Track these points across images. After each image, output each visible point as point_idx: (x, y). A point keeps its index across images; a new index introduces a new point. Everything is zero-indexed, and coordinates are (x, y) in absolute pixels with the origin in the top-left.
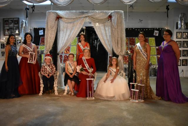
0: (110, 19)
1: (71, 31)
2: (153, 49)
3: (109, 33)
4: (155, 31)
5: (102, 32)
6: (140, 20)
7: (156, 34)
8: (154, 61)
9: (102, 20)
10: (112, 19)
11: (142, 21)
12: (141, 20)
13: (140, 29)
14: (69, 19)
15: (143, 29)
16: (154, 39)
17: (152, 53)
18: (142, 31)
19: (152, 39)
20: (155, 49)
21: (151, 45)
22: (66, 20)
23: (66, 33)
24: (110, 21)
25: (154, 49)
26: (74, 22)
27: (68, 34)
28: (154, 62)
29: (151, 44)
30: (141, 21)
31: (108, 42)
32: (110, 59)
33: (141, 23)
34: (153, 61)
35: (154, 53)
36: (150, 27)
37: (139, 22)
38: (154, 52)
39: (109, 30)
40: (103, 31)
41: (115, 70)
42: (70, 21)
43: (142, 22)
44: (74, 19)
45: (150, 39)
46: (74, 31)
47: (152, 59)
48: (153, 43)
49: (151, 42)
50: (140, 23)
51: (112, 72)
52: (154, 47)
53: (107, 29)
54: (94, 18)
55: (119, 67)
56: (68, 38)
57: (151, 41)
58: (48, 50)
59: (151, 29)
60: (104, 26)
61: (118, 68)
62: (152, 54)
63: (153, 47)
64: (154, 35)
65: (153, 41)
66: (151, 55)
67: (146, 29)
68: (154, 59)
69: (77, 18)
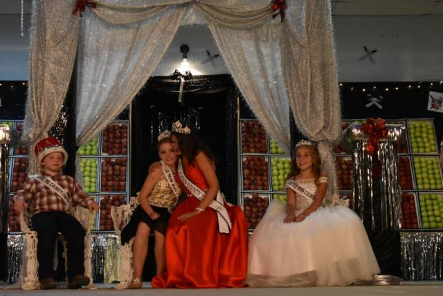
0: (278, 11)
1: (127, 59)
2: (430, 167)
3: (274, 64)
4: (431, 93)
5: (249, 60)
6: (366, 49)
7: (436, 103)
8: (437, 213)
9: (249, 14)
10: (288, 11)
11: (374, 51)
12: (370, 48)
13: (368, 85)
14: (124, 10)
15: (382, 85)
16: (428, 124)
17: (426, 181)
18: (375, 95)
19: (421, 127)
20: (435, 166)
21: (421, 150)
22: (111, 12)
23: (109, 63)
24: (279, 18)
25: (432, 164)
26: (140, 23)
27: (115, 68)
28: (438, 219)
29: (421, 145)
30: (369, 53)
31: (273, 97)
32: (248, 208)
33: (372, 60)
34: (430, 213)
35: (432, 181)
36: (408, 77)
37: (362, 59)
38: (435, 179)
39: (273, 54)
40: (252, 60)
41: (311, 188)
42: (126, 18)
43: (374, 56)
44: (143, 10)
45: (415, 127)
46: (139, 59)
47: (426, 206)
48: (425, 140)
49: (419, 140)
50: (367, 59)
51: (303, 194)
52: (432, 159)
53: (265, 50)
54: (218, 11)
55: (327, 176)
56: (117, 82)
57: (418, 134)
58: (44, 123)
59: (414, 84)
60: (257, 41)
61: (323, 180)
62: (427, 186)
63: (430, 160)
64: (429, 107)
65: (424, 135)
66: (424, 190)
67: (392, 85)
68: (436, 207)
69: (154, 7)
